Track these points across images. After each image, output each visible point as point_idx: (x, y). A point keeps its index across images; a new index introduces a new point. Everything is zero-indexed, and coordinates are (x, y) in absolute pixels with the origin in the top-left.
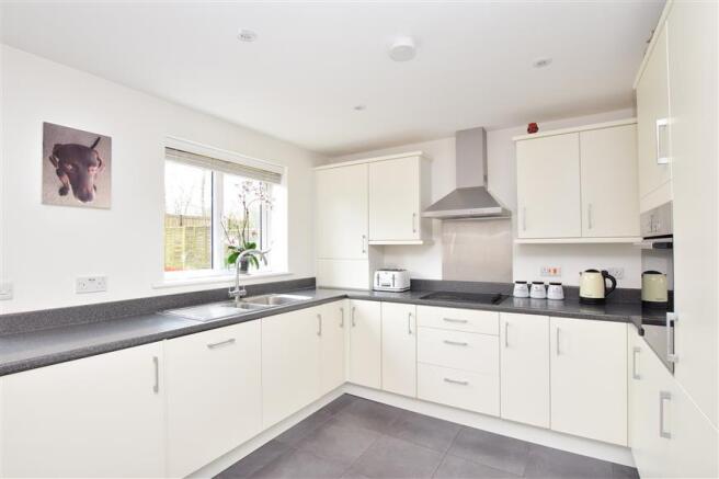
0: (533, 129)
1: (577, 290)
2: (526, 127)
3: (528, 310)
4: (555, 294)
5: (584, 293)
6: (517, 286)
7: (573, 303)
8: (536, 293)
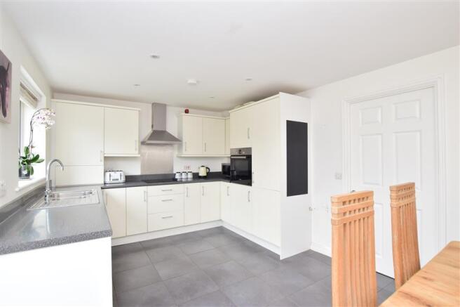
0: (187, 112)
1: (198, 174)
2: (184, 110)
3: (181, 182)
4: (190, 176)
5: (200, 175)
6: (177, 174)
7: (197, 177)
8: (184, 176)
